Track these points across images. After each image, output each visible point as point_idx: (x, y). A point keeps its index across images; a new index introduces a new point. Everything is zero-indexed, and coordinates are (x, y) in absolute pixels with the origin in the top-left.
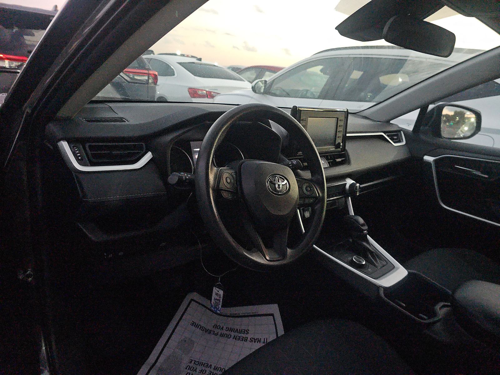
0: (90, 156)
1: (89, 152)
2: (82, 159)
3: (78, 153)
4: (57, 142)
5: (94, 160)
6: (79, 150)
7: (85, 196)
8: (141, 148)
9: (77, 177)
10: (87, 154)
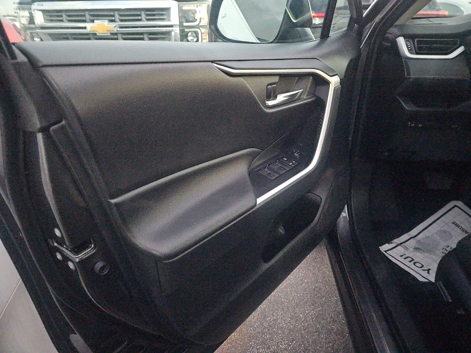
0: (416, 48)
1: (416, 45)
2: (411, 50)
3: (409, 45)
4: (396, 38)
5: (418, 51)
6: (410, 43)
7: (409, 74)
8: (455, 44)
9: (406, 62)
10: (414, 47)
